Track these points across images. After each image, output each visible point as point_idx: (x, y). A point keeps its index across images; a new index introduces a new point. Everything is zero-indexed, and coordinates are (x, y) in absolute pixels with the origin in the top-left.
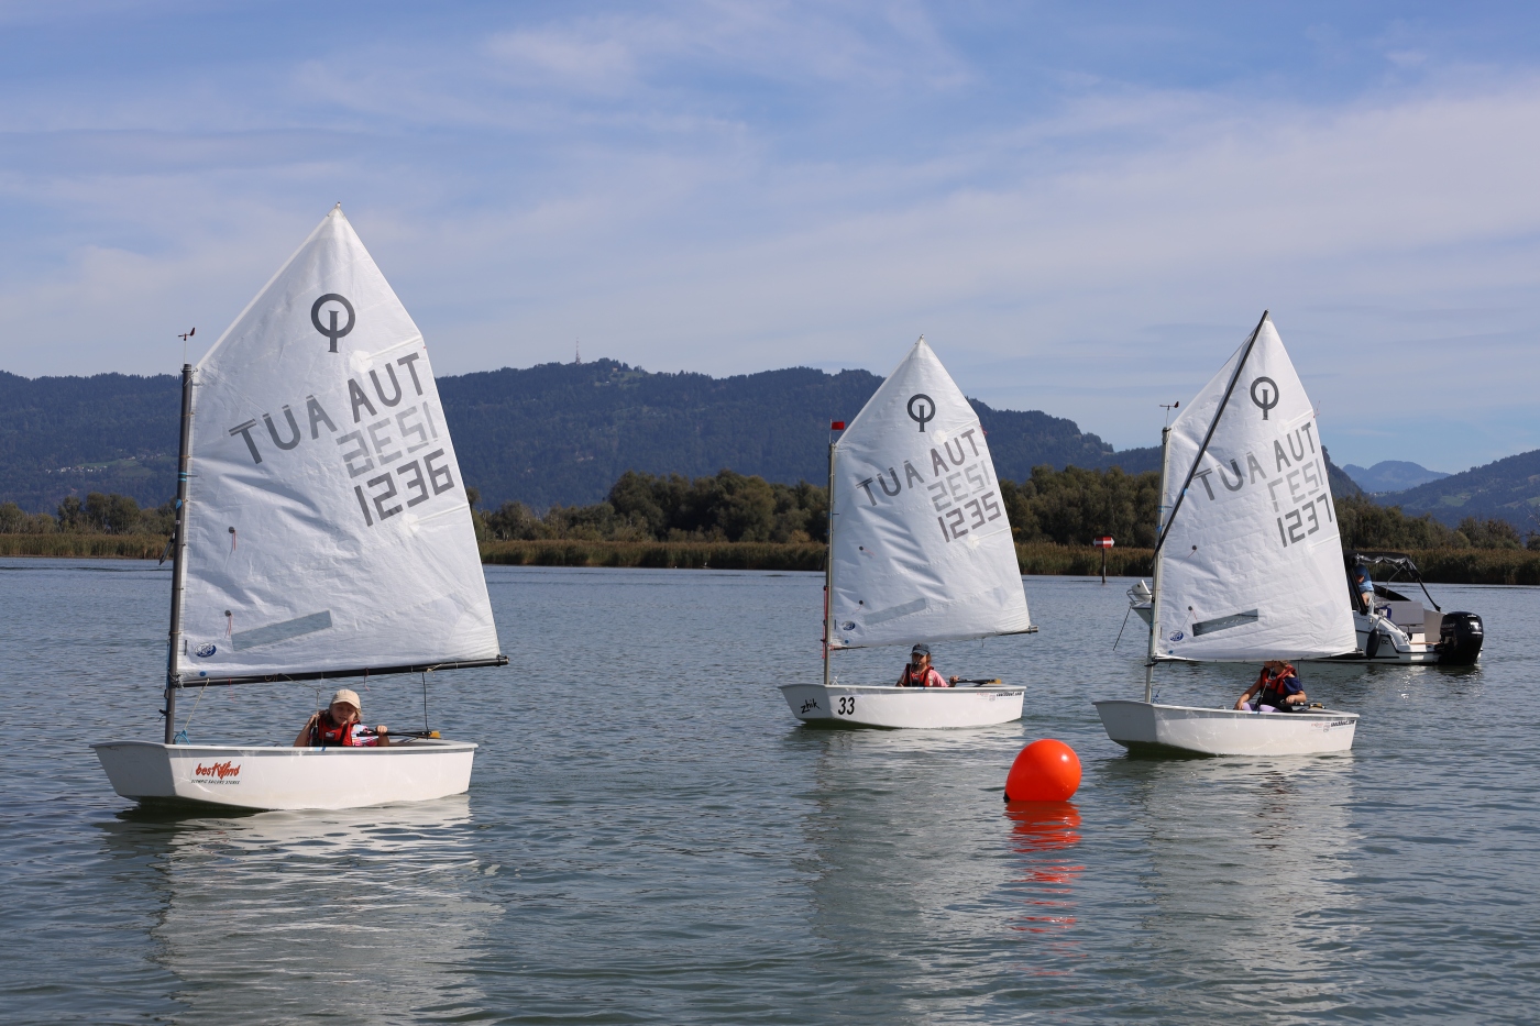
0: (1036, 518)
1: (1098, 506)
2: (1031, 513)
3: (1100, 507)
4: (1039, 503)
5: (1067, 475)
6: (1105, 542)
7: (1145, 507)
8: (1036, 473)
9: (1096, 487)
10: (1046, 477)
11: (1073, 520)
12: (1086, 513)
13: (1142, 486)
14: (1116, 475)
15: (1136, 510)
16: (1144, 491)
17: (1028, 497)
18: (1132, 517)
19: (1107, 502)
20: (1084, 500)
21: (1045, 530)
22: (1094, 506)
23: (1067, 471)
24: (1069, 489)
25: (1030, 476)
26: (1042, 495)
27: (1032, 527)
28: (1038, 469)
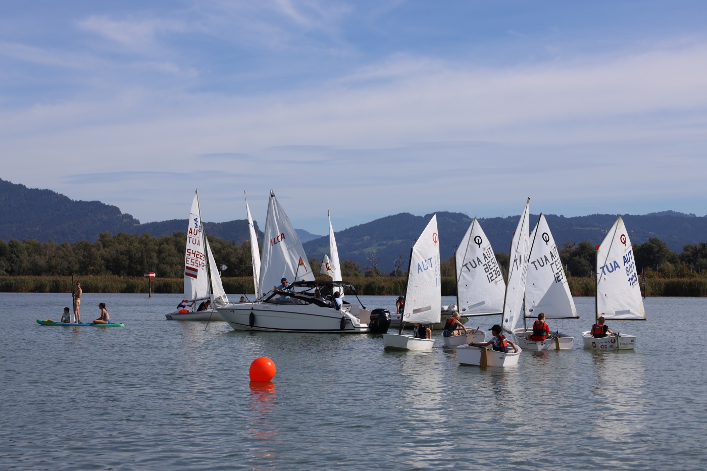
0: (103, 262)
1: (137, 255)
2: (100, 259)
3: (139, 255)
4: (104, 253)
5: (120, 237)
6: (150, 275)
7: (163, 255)
8: (102, 237)
9: (136, 244)
10: (107, 239)
11: (123, 262)
12: (130, 258)
13: (161, 243)
14: (147, 237)
15: (158, 257)
16: (162, 246)
17: (98, 250)
18: (156, 261)
19: (142, 253)
20: (129, 252)
21: (108, 268)
22: (135, 255)
23: (119, 235)
24: (121, 246)
25: (99, 238)
26: (106, 249)
27: (100, 266)
28: (103, 234)
